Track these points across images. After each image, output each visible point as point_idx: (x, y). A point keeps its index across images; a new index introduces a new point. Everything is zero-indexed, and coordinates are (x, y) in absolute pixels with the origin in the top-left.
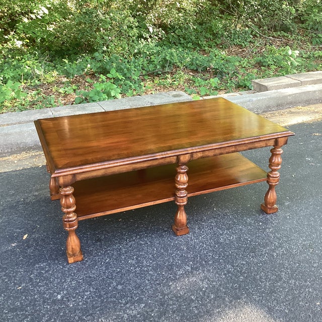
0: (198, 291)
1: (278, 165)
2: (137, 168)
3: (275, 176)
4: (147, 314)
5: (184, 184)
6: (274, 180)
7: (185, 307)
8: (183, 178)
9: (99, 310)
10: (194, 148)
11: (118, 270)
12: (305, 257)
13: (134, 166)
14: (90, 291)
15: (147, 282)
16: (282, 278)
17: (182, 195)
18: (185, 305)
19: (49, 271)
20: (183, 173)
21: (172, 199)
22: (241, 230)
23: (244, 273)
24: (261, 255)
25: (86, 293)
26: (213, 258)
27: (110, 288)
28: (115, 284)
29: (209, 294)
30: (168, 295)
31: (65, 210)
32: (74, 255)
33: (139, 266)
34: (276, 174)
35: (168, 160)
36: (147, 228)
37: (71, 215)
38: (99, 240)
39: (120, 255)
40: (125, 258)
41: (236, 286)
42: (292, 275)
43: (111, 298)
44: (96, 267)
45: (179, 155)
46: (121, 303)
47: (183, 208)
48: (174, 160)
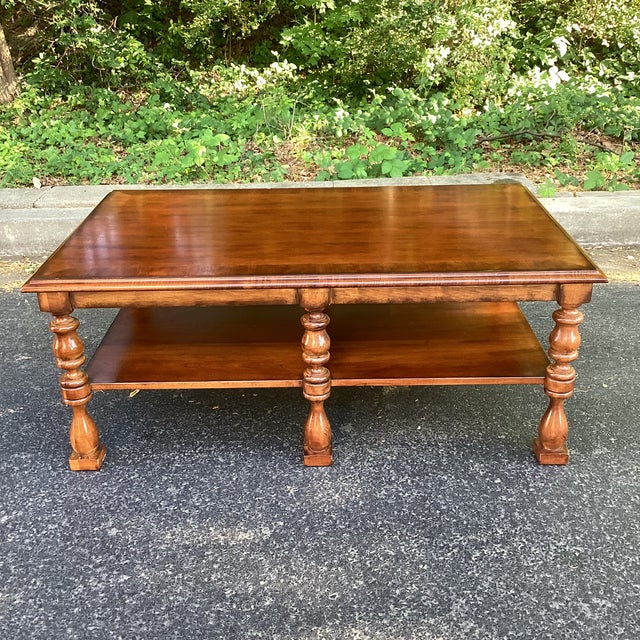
0: (248, 584)
1: (568, 351)
2: (206, 303)
3: (560, 376)
4: (120, 596)
5: (318, 354)
6: (556, 386)
7: (197, 606)
8: (317, 342)
9: (45, 563)
10: (334, 277)
11: (137, 500)
12: (545, 580)
13: (199, 296)
14: (60, 525)
15: (169, 536)
16: (450, 611)
17: (315, 379)
18: (200, 603)
19: (26, 469)
20: (316, 330)
21: (295, 383)
22: (442, 483)
23: (374, 574)
24: (441, 548)
25: (50, 526)
26: (334, 525)
27: (96, 529)
28: (111, 523)
29: (265, 594)
30: (184, 573)
31: (60, 363)
32: (82, 456)
33: (177, 503)
34: (564, 372)
35: (275, 295)
36: (252, 434)
37: (74, 375)
38: (149, 437)
39: (162, 472)
40: (166, 481)
41: (334, 596)
42: (480, 609)
43: (83, 547)
44: (106, 484)
45: (301, 287)
46: (91, 562)
47: (319, 408)
48: (289, 297)
